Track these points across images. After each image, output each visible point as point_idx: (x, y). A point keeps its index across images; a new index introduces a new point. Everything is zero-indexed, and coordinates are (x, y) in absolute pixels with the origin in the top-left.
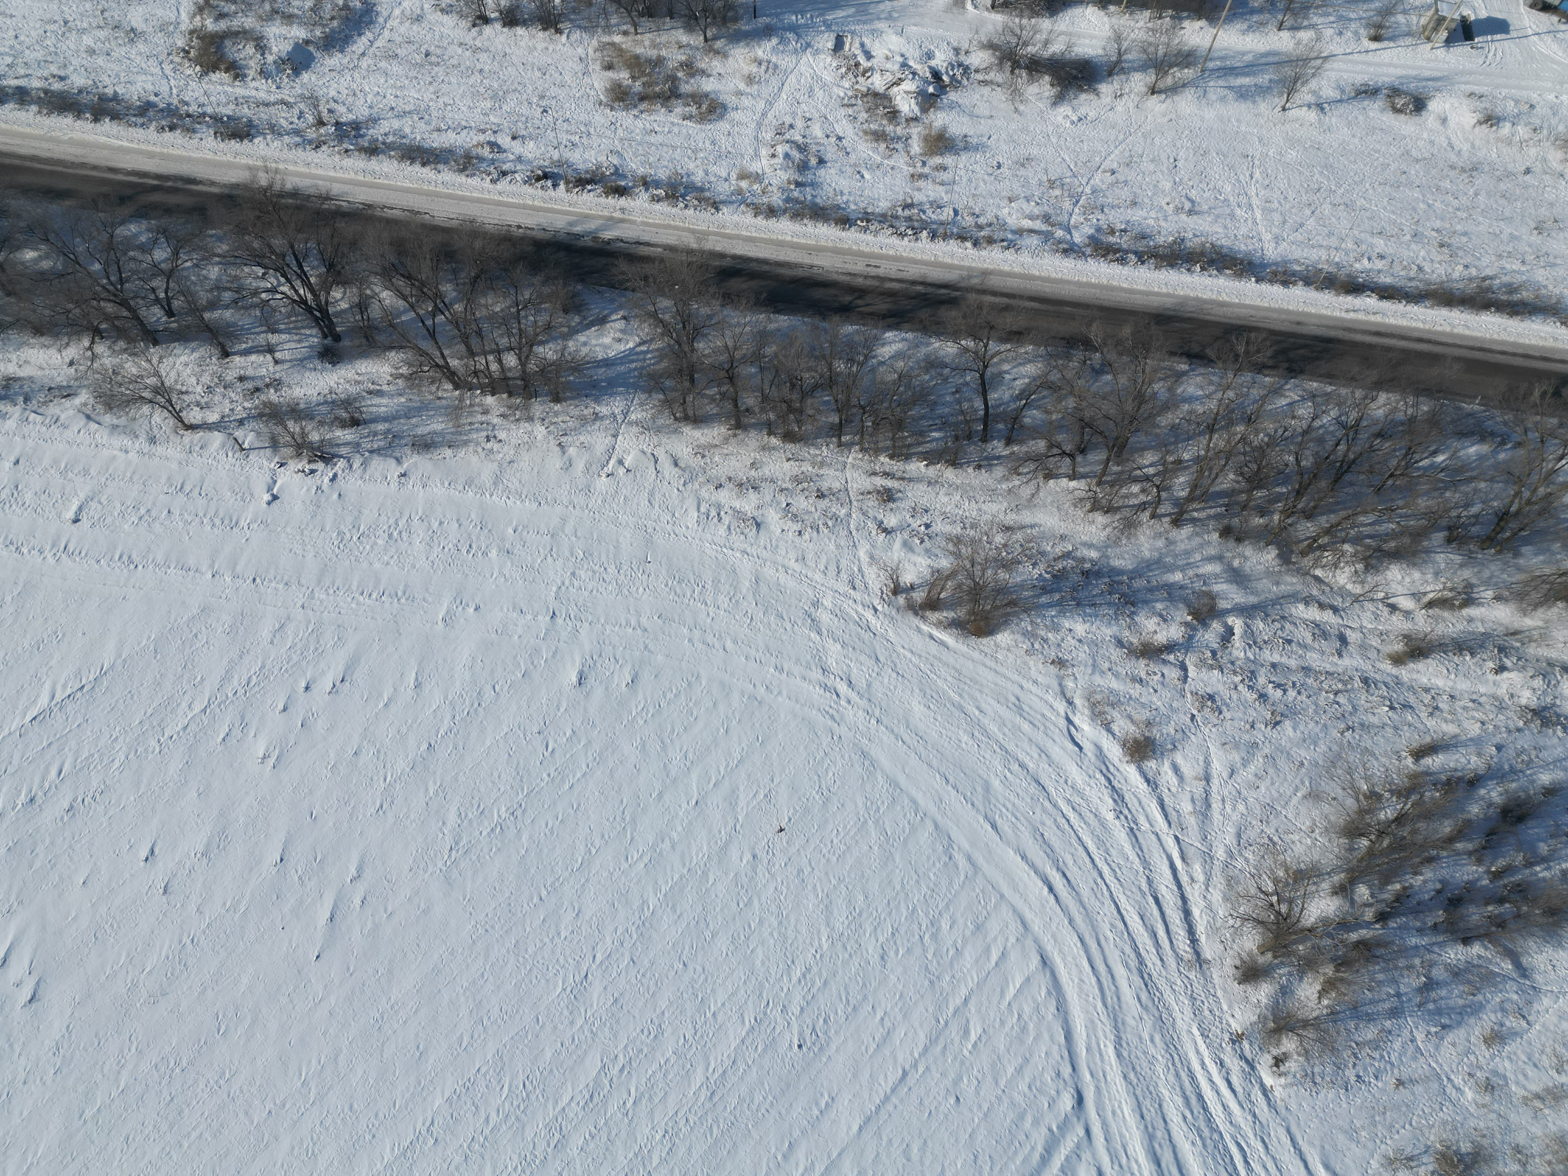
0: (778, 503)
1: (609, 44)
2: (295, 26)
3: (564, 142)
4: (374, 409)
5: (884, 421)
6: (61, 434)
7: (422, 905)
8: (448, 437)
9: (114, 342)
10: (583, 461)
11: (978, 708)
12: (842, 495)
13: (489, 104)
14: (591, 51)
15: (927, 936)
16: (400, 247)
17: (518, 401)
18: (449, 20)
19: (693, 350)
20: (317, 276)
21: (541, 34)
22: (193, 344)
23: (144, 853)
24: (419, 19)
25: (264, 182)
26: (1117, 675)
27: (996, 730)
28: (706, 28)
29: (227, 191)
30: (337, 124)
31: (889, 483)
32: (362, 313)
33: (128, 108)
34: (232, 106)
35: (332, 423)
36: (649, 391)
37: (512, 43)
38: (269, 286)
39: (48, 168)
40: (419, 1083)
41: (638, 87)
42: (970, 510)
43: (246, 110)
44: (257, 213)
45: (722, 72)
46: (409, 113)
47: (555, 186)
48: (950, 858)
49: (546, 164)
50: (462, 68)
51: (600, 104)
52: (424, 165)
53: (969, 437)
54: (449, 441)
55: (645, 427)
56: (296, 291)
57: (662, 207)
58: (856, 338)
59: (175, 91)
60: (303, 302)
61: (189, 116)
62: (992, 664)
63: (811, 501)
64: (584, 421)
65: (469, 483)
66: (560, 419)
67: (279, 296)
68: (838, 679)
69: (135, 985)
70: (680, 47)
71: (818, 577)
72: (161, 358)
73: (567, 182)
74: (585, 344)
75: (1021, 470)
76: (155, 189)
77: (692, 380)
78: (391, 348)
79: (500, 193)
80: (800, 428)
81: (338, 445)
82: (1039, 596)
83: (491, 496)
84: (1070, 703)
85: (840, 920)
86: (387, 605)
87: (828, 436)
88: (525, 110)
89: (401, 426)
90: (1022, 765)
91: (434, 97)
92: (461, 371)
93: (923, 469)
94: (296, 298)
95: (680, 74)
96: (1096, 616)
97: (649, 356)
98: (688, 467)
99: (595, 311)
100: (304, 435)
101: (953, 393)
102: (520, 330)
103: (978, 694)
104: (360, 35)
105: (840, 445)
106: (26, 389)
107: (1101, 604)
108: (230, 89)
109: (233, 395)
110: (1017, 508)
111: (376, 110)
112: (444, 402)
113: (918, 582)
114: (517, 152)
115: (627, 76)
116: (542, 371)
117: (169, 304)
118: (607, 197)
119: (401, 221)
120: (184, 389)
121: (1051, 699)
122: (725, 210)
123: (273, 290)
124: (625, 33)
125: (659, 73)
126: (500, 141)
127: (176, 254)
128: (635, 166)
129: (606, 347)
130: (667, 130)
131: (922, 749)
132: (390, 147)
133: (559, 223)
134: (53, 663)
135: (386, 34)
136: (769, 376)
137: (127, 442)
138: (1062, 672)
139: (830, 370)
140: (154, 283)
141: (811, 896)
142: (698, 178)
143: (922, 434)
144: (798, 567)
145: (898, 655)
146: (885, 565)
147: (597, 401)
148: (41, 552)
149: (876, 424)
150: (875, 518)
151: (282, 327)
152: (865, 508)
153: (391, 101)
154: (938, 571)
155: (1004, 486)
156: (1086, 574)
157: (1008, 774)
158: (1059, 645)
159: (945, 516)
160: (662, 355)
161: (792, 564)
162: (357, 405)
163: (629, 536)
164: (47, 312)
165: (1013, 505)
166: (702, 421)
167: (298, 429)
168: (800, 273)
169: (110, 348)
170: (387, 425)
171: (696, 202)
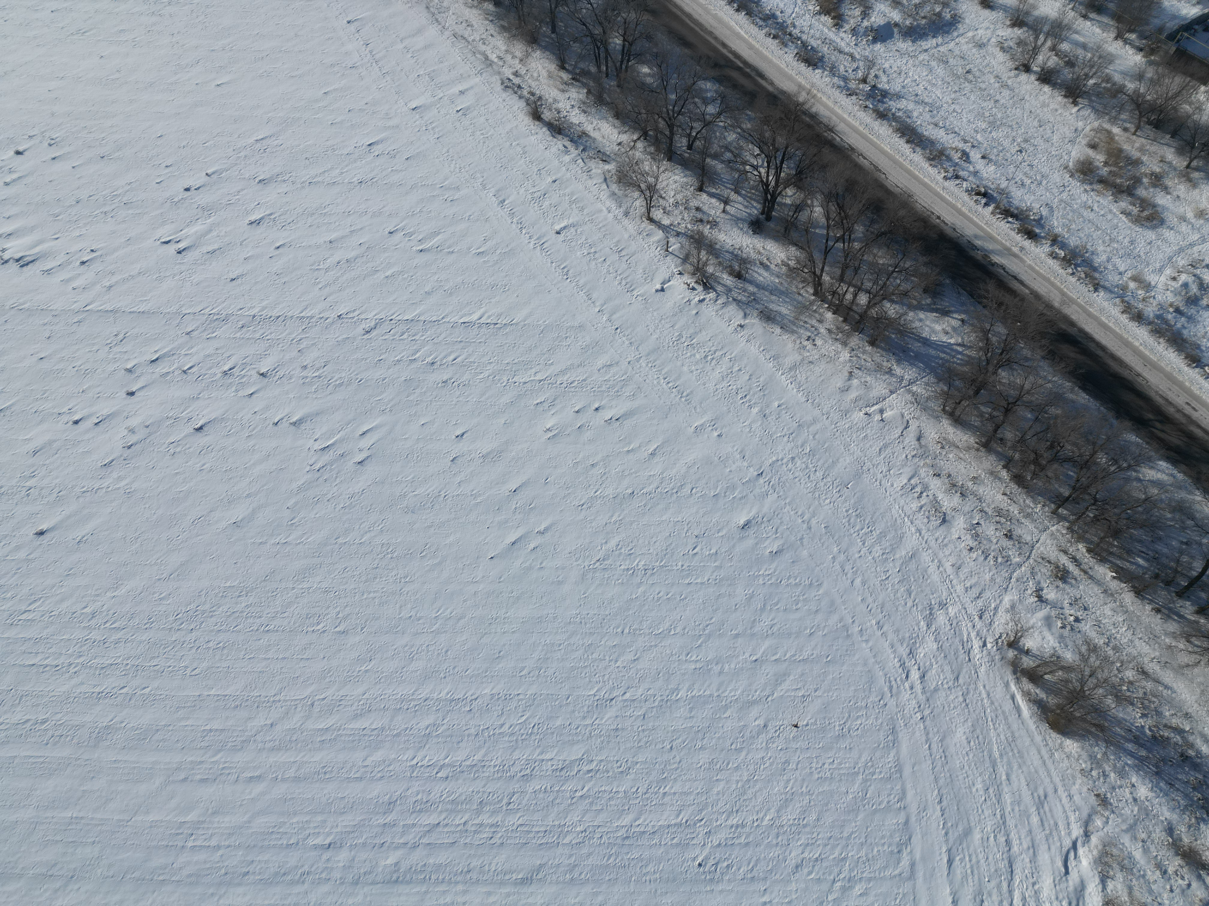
0: (972, 517)
1: (1106, 130)
2: (897, 11)
3: (1017, 179)
4: (756, 275)
5: (1105, 522)
6: (586, 180)
7: (560, 578)
8: (785, 321)
9: (649, 146)
10: (857, 394)
11: (1008, 775)
12: (1026, 548)
13: (984, 126)
14: (1088, 128)
15: (839, 884)
16: (851, 186)
17: (847, 328)
18: (1001, 57)
19: (995, 373)
20: (787, 174)
21: (1060, 98)
22: (688, 173)
23: (458, 433)
24: (981, 46)
25: (801, 99)
26: (1146, 851)
27: (1009, 801)
28: (1195, 158)
29: (776, 92)
30: (874, 87)
31: (1071, 567)
32: (795, 212)
33: (760, 12)
34: (819, 42)
35: (726, 267)
36: (940, 379)
37: (1034, 94)
38: (755, 163)
39: (692, 25)
40: (486, 672)
41: (1104, 171)
42: (1123, 635)
43: (826, 49)
44: (783, 116)
45: (1182, 196)
46: (926, 104)
47: (986, 205)
48: (899, 852)
49: (992, 187)
50: (985, 93)
51: (1066, 168)
52: (908, 142)
53: (1168, 583)
54: (784, 324)
55: (917, 400)
56: (768, 176)
57: (1054, 265)
58: (1133, 448)
59: (794, 15)
60: (767, 185)
61: (790, 34)
62: (1046, 756)
63: (997, 534)
64: (879, 368)
65: (775, 357)
66: (864, 357)
67: (756, 173)
68: (916, 667)
69: (405, 496)
70: (1161, 161)
71: (960, 589)
72: (666, 170)
73: (997, 207)
74: (921, 320)
75: (1193, 639)
76: (739, 69)
77: (977, 393)
78: (796, 245)
79: (943, 188)
80: (1032, 479)
81: (719, 283)
82: (1129, 741)
83: (782, 374)
84: (1087, 835)
85: (789, 816)
86: (673, 395)
87: (1049, 500)
88: (1006, 143)
89: (764, 296)
90: (1008, 842)
91: (950, 102)
92: (826, 286)
93: (1108, 578)
94: (765, 180)
95: (1145, 180)
96: (1166, 795)
97: (960, 356)
98: (925, 446)
99: (945, 303)
100: (705, 264)
101: (1182, 543)
102: (885, 284)
103: (1015, 767)
104: (934, 37)
105: (1054, 512)
106: (588, 144)
107: (1178, 790)
108: (826, 31)
109: (686, 215)
110: (1166, 665)
111: (905, 90)
112: (800, 298)
113: (1035, 651)
114: (978, 167)
115: (1102, 159)
116: (878, 319)
117: (693, 141)
118: (1018, 233)
119: (864, 170)
120: (664, 195)
121: (1072, 818)
122: (1102, 294)
123: (755, 168)
124: (1126, 130)
125: (1129, 171)
126: (972, 154)
127: (720, 114)
128: (1057, 224)
129: (933, 331)
130: (1102, 212)
131: (940, 764)
132: (895, 118)
133: (968, 231)
134: (493, 300)
135: (952, 45)
136: (1038, 428)
137: (613, 206)
138: (1099, 808)
139: (1092, 455)
140: (695, 125)
141: (782, 784)
142: (1099, 260)
143: (1129, 552)
144: (950, 570)
145: (976, 689)
146: (1019, 620)
147: (899, 362)
148: (530, 238)
149: (1096, 519)
150: (1039, 583)
151: (744, 192)
152: (1037, 569)
153: (920, 90)
154: (1058, 657)
155: (1167, 640)
156: (1185, 758)
157: (992, 839)
158: (1114, 788)
159: (1098, 624)
160: (969, 361)
161: (948, 565)
162: (749, 266)
163: (848, 461)
164: (629, 107)
165: (1163, 659)
166: (961, 424)
167: (705, 259)
168: (1125, 373)
169: (645, 147)
170: (756, 290)
171: (1083, 276)
